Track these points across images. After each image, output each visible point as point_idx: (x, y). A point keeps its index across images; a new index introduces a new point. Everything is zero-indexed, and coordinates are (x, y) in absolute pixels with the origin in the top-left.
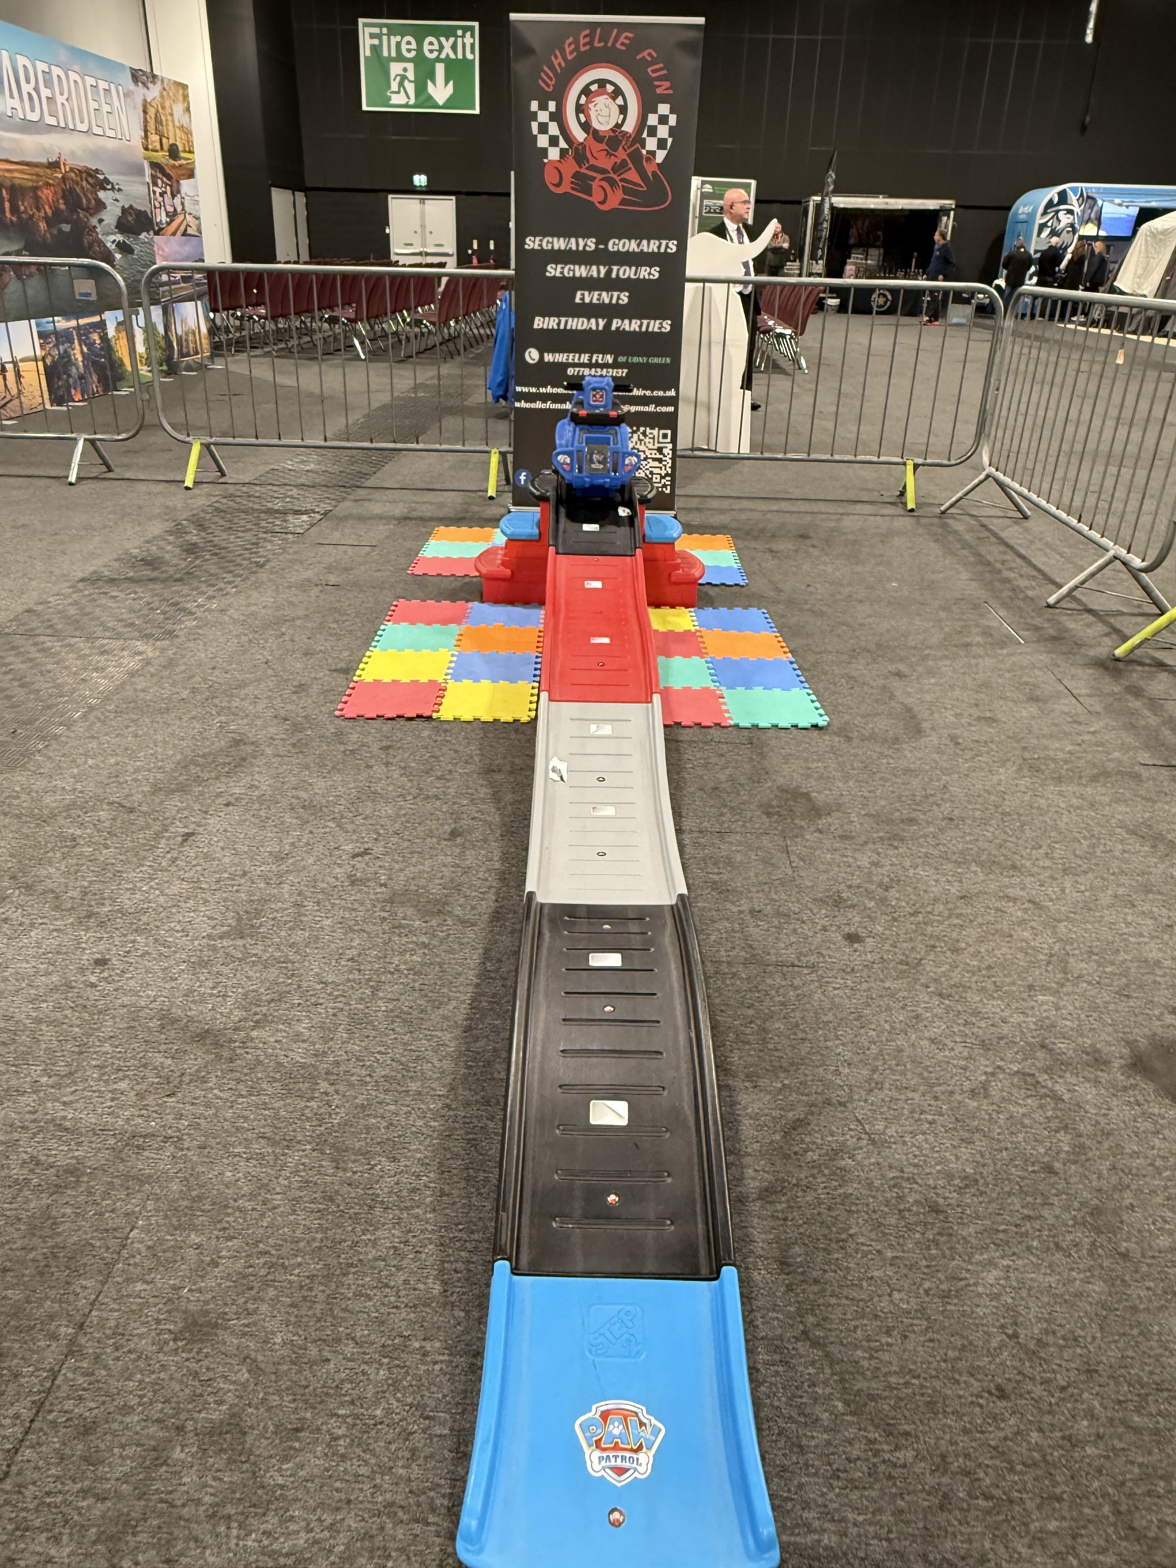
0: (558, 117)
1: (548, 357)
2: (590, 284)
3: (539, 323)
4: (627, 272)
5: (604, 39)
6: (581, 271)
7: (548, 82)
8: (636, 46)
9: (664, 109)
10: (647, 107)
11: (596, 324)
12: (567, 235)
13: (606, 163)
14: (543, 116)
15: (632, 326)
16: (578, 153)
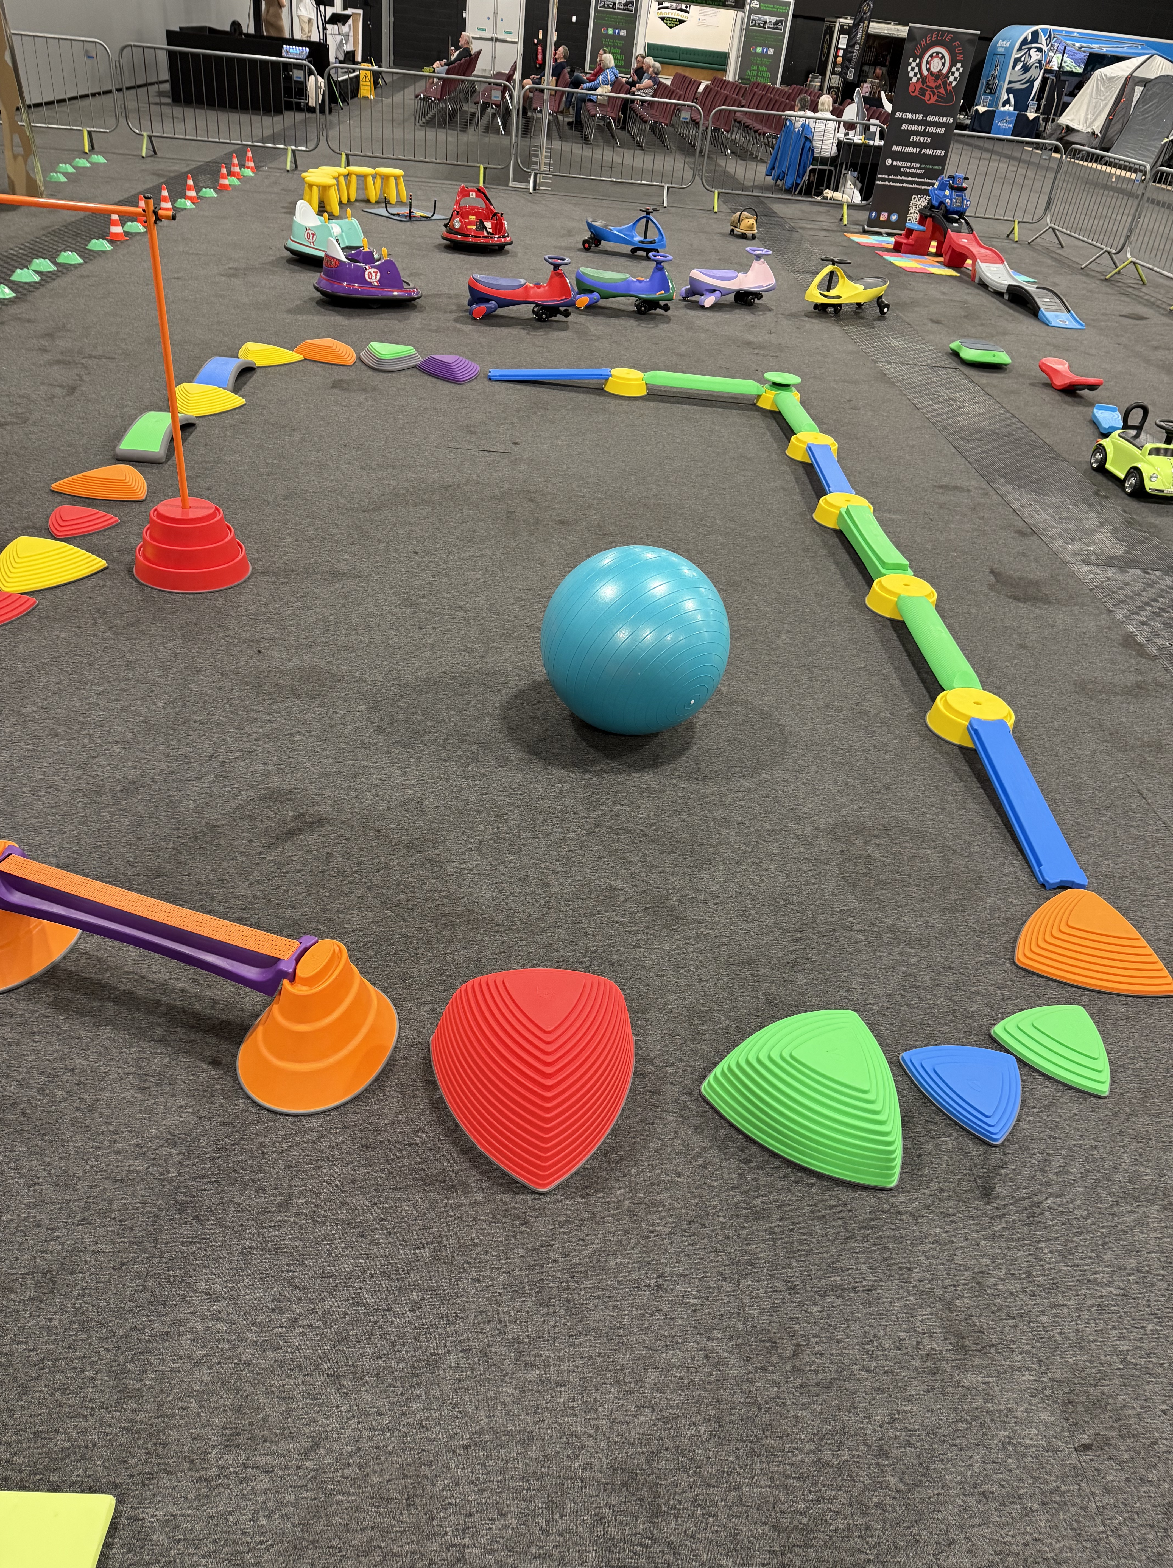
0: (919, 65)
1: (895, 163)
2: (917, 133)
3: (895, 148)
4: (932, 130)
5: (942, 36)
6: (915, 128)
7: (918, 52)
8: (953, 40)
9: (959, 65)
10: (953, 64)
11: (915, 150)
12: (912, 113)
13: (933, 85)
14: (914, 64)
15: (929, 152)
16: (923, 79)
